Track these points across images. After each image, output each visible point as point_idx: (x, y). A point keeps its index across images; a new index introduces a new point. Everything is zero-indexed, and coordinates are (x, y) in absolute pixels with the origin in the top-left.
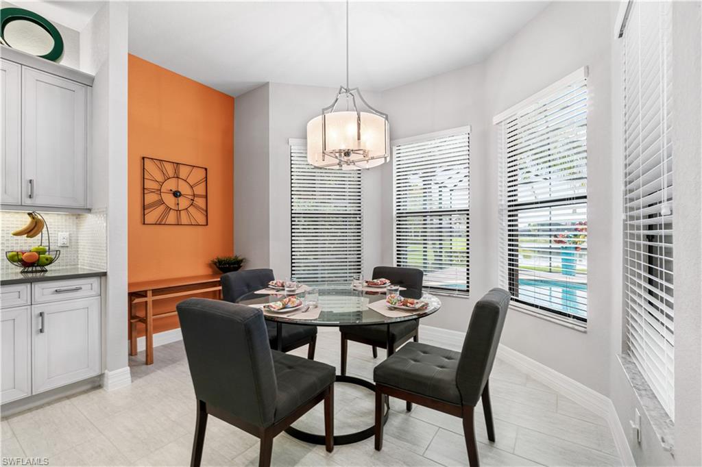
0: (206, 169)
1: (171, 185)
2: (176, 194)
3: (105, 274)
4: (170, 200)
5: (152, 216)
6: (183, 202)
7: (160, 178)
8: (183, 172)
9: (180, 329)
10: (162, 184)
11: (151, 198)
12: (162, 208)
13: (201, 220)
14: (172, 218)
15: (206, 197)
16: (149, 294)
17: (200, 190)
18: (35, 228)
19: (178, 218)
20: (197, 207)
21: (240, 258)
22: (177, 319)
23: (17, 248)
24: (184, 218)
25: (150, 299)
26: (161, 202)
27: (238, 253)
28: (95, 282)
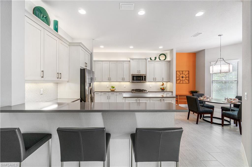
0: (189, 71)
1: (181, 76)
2: (182, 77)
3: (172, 92)
4: (181, 78)
5: (178, 82)
6: (184, 79)
7: (179, 74)
8: (184, 72)
9: (187, 104)
10: (180, 75)
11: (178, 78)
12: (180, 80)
13: (188, 82)
14: (181, 82)
15: (189, 77)
16: (178, 96)
17: (187, 76)
18: (163, 85)
19: (183, 82)
20: (187, 80)
21: (197, 91)
22: (187, 102)
23: (161, 87)
24: (184, 82)
25: (178, 97)
26: (179, 79)
27: (197, 90)
28: (171, 93)
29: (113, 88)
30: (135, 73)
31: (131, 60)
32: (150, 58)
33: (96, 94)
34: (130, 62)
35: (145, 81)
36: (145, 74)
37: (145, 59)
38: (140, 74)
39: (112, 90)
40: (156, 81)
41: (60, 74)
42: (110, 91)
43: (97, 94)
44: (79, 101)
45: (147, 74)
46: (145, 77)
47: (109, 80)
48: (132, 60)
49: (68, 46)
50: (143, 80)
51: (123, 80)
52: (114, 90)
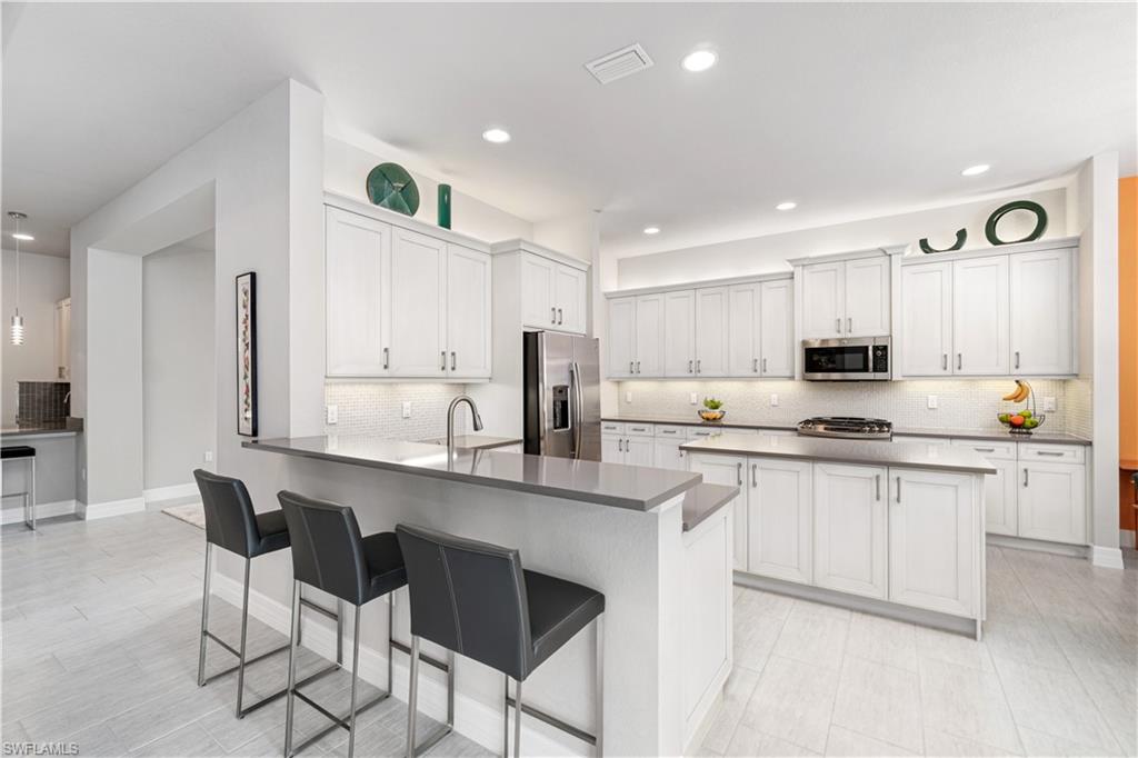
3: (1090, 444)
18: (1022, 394)
23: (1007, 411)
28: (1079, 450)
29: (716, 406)
30: (824, 333)
31: (798, 272)
32: (924, 244)
33: (607, 428)
34: (793, 278)
35: (879, 376)
36: (886, 333)
37: (881, 253)
38: (849, 335)
39: (708, 419)
40: (963, 372)
41: (453, 354)
42: (700, 421)
43: (611, 428)
44: (519, 449)
45: (893, 335)
46: (879, 353)
47: (694, 372)
48: (803, 266)
49: (488, 259)
50: (866, 369)
51: (759, 371)
52: (714, 419)
